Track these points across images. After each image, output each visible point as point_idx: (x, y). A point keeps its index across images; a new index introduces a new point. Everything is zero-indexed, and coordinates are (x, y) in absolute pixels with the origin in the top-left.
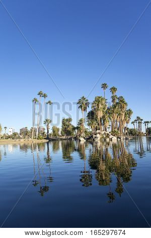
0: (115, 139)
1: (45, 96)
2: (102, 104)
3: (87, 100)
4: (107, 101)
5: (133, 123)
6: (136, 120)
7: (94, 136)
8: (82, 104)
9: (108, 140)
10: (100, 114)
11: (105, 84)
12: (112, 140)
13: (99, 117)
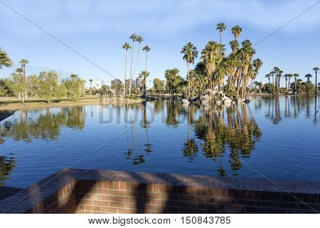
0: (228, 102)
1: (140, 40)
2: (215, 54)
3: (195, 48)
4: (224, 47)
5: (267, 76)
6: (272, 73)
7: (202, 97)
8: (188, 53)
9: (219, 103)
10: (211, 68)
11: (223, 25)
12: (224, 103)
13: (209, 72)
